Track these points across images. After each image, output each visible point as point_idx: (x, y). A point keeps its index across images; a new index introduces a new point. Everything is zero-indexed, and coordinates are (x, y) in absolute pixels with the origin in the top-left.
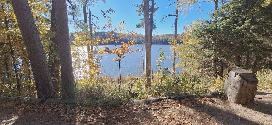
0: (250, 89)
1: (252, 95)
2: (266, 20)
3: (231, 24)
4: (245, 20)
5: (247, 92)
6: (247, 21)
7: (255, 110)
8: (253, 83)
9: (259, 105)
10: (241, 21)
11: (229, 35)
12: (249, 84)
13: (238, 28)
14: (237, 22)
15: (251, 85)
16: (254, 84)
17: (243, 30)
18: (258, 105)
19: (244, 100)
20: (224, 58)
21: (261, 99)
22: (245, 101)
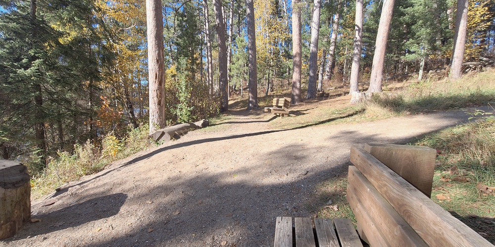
0: (14, 200)
1: (22, 209)
2: (70, 66)
3: (8, 62)
4: (34, 58)
5: (9, 209)
6: (37, 61)
7: (29, 238)
8: (16, 185)
9: (40, 220)
10: (27, 60)
11: (4, 85)
12: (9, 190)
13: (21, 71)
14: (19, 60)
15: (14, 191)
16: (19, 187)
17: (33, 78)
18: (38, 221)
19: (6, 228)
20: (3, 137)
21: (54, 203)
22: (8, 230)
